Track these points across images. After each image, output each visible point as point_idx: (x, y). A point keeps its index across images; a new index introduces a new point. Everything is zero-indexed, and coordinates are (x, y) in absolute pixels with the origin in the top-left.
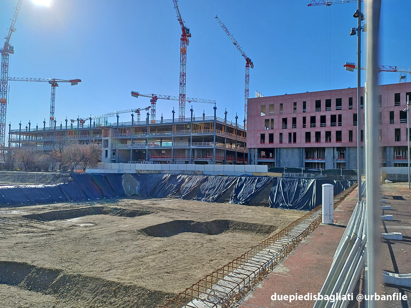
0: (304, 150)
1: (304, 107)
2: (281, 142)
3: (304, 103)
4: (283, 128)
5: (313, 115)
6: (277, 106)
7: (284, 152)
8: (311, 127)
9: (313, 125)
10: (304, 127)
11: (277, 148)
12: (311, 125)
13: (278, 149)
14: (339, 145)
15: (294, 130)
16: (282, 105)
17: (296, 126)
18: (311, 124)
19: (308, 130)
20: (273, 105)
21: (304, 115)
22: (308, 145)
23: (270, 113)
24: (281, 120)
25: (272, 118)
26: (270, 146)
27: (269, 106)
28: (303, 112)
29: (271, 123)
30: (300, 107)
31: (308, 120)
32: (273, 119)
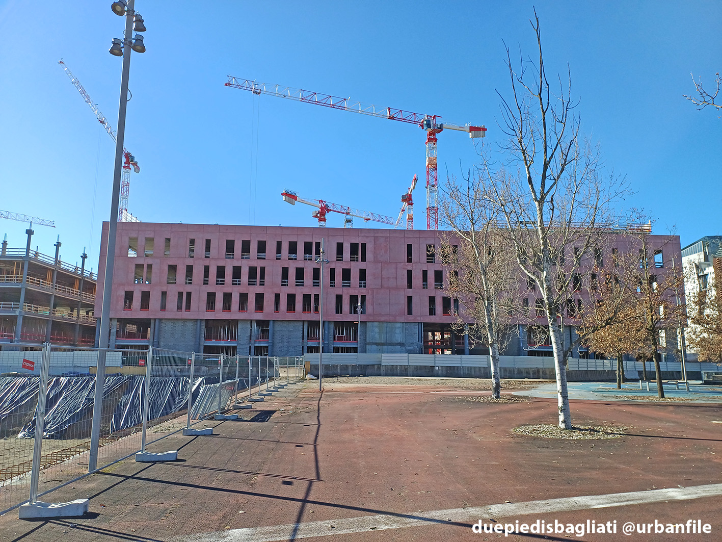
0: (203, 324)
1: (208, 248)
2: (163, 308)
3: (208, 242)
4: (168, 283)
5: (221, 264)
6: (160, 242)
7: (168, 326)
8: (217, 284)
9: (221, 281)
10: (206, 283)
11: (155, 319)
12: (217, 281)
13: (157, 321)
14: (259, 316)
15: (189, 288)
16: (168, 240)
17: (191, 280)
18: (218, 279)
19: (211, 288)
20: (152, 239)
21: (207, 262)
22: (210, 316)
23: (145, 253)
24: (166, 268)
25: (150, 263)
26: (143, 315)
27: (144, 240)
28: (206, 257)
29: (147, 272)
30: (200, 247)
31: (213, 272)
32: (152, 265)
